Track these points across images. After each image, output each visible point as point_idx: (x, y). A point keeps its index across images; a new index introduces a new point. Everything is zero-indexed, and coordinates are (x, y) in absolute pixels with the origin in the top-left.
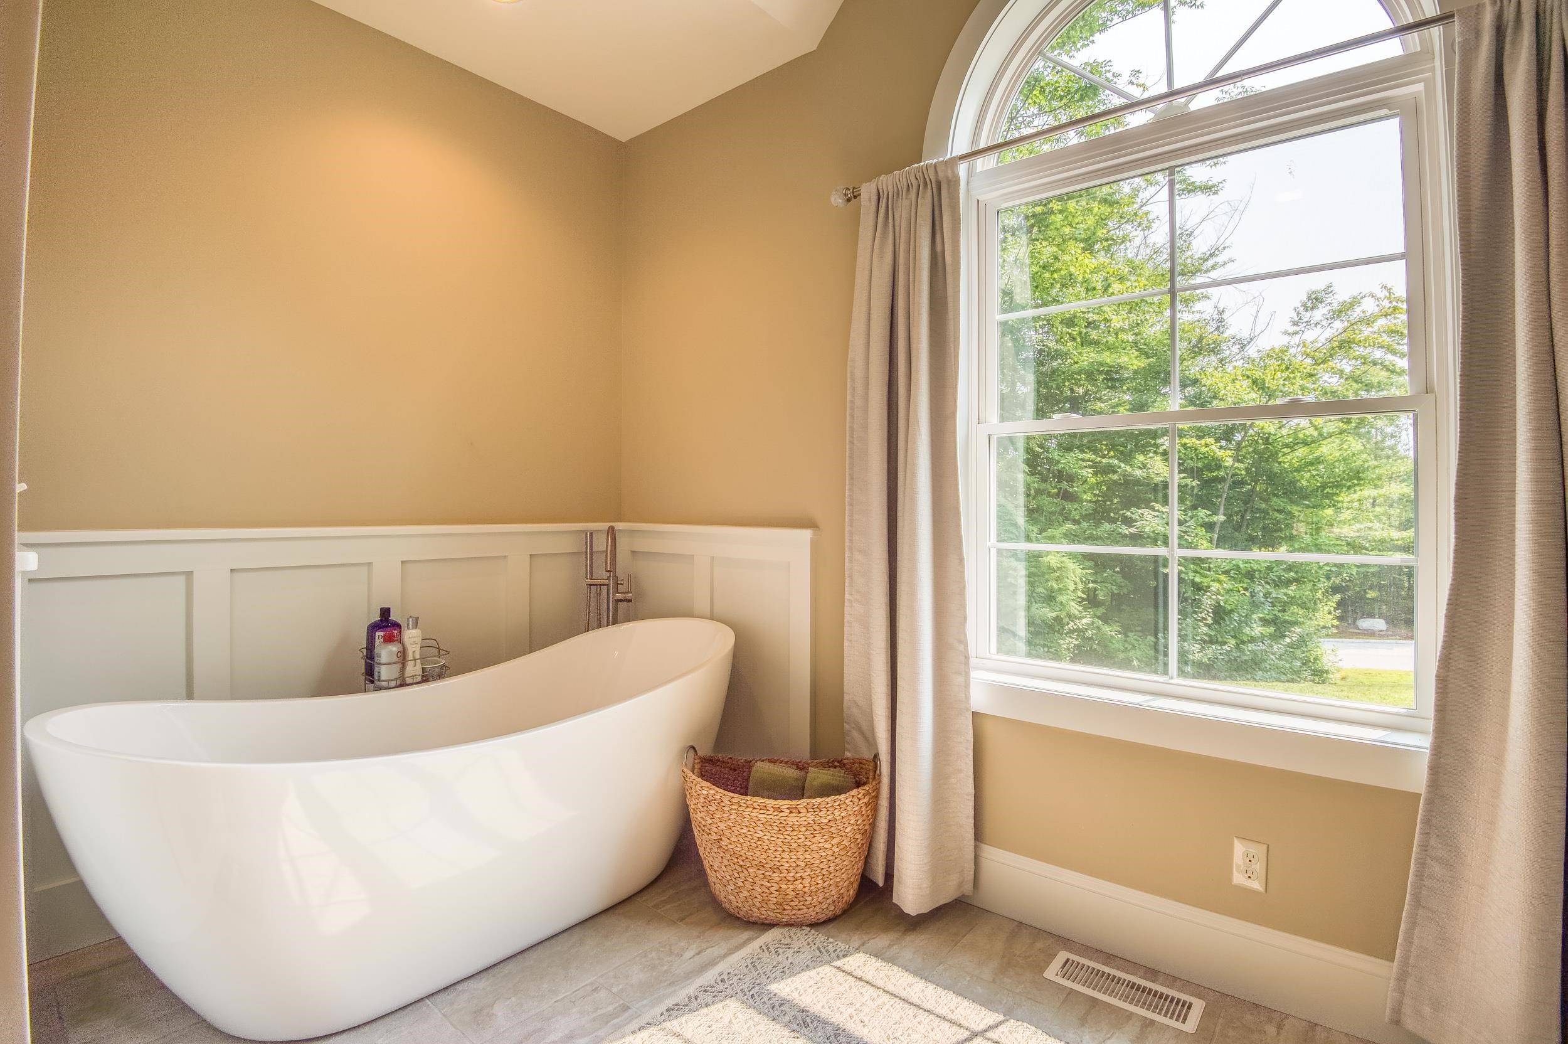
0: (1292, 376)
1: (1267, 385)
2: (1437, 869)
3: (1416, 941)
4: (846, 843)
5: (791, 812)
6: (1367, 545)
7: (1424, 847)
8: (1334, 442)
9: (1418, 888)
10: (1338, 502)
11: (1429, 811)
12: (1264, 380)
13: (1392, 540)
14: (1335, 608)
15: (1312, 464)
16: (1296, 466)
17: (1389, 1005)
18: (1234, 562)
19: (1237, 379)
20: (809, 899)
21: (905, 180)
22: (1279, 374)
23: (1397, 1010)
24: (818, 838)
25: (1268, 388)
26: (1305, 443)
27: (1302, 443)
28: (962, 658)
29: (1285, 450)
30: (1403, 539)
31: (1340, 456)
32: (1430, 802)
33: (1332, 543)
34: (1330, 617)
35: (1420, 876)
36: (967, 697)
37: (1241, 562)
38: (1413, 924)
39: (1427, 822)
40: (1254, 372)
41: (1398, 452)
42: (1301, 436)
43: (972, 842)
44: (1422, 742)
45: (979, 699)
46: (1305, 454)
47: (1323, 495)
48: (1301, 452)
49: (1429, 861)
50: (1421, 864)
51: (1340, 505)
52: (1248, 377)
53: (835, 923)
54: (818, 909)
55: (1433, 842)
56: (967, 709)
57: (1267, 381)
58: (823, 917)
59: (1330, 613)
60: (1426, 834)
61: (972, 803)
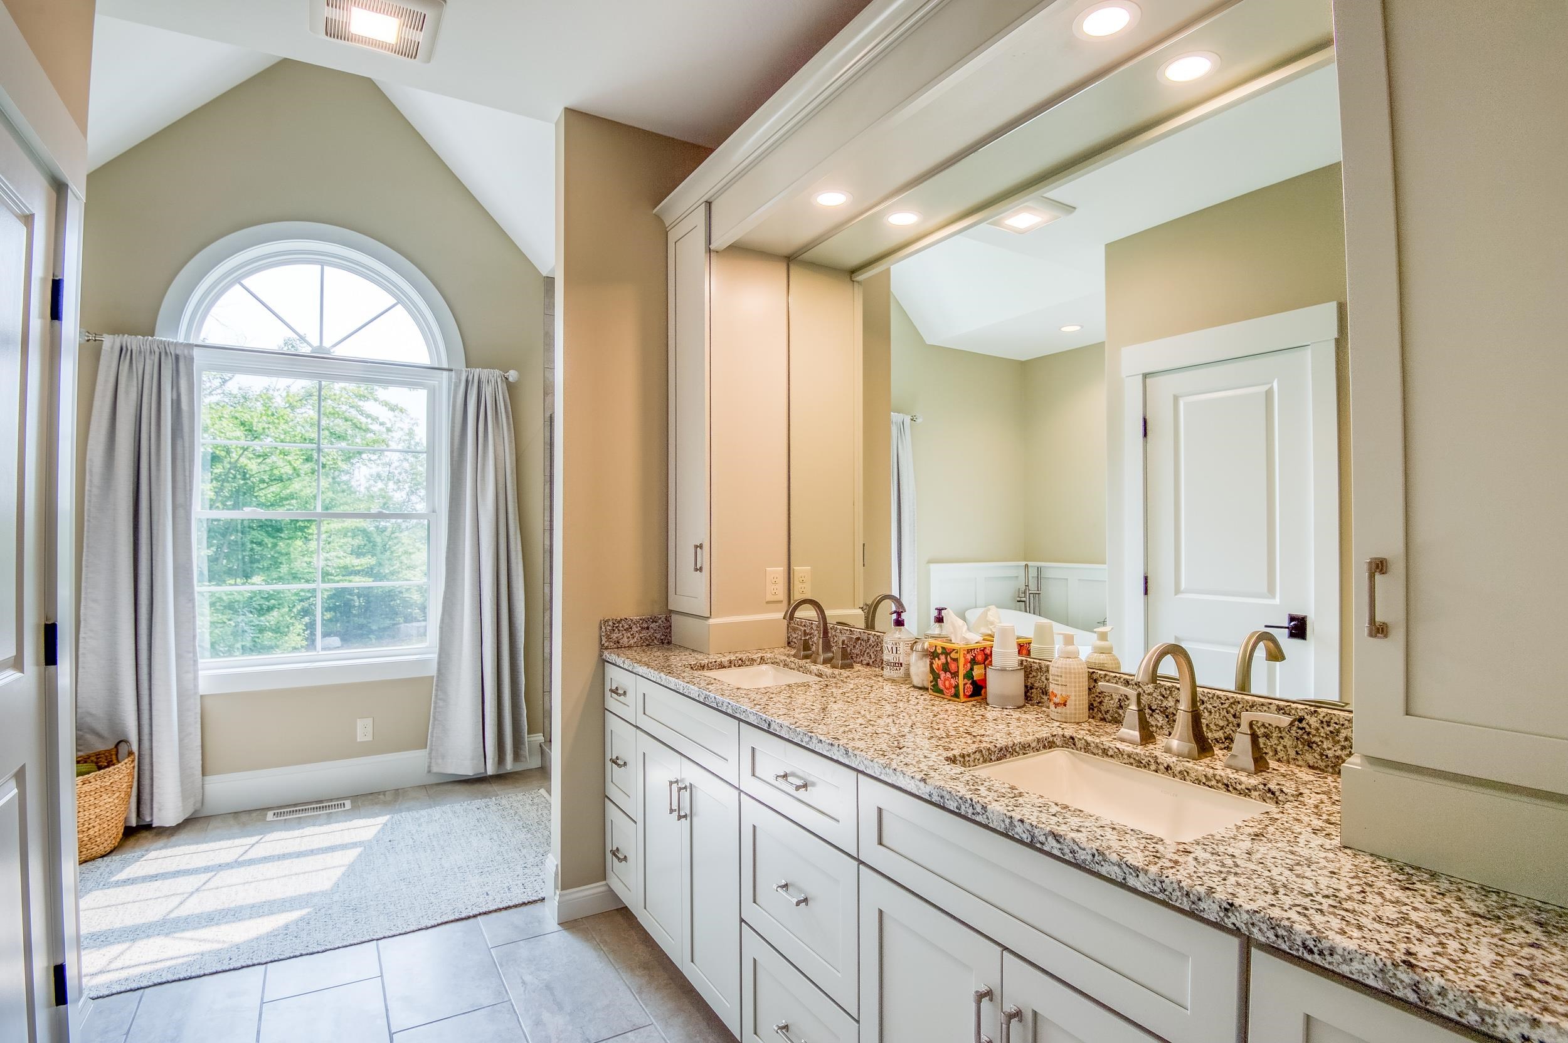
0: (276, 421)
1: (254, 429)
2: (441, 703)
3: (435, 735)
4: (122, 796)
5: (84, 784)
6: (333, 572)
7: (436, 696)
8: (304, 480)
9: (434, 713)
10: (310, 534)
11: (437, 681)
12: (251, 423)
13: (353, 566)
14: (304, 630)
15: (287, 499)
16: (272, 501)
17: (426, 766)
18: (217, 595)
19: (223, 417)
20: (99, 839)
21: (148, 346)
22: (264, 418)
23: (429, 767)
24: (105, 796)
25: (256, 431)
26: (280, 479)
27: (278, 480)
28: (192, 662)
29: (262, 486)
30: (361, 565)
31: (311, 493)
32: (438, 677)
33: (306, 571)
34: (299, 638)
35: (435, 708)
36: (196, 686)
37: (223, 594)
38: (433, 728)
39: (437, 685)
40: (242, 414)
41: (351, 487)
42: (276, 472)
43: (201, 776)
44: (434, 656)
45: (203, 688)
46: (279, 490)
47: (296, 528)
48: (275, 488)
49: (438, 701)
50: (436, 703)
51: (310, 537)
52: (237, 418)
53: (114, 853)
54: (105, 845)
55: (439, 693)
56: (196, 693)
57: (255, 424)
58: (108, 849)
59: (299, 635)
60: (437, 690)
61: (200, 751)
